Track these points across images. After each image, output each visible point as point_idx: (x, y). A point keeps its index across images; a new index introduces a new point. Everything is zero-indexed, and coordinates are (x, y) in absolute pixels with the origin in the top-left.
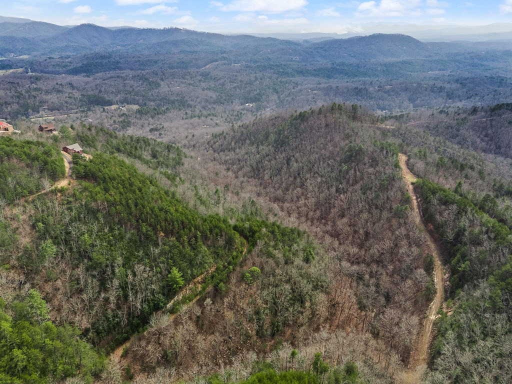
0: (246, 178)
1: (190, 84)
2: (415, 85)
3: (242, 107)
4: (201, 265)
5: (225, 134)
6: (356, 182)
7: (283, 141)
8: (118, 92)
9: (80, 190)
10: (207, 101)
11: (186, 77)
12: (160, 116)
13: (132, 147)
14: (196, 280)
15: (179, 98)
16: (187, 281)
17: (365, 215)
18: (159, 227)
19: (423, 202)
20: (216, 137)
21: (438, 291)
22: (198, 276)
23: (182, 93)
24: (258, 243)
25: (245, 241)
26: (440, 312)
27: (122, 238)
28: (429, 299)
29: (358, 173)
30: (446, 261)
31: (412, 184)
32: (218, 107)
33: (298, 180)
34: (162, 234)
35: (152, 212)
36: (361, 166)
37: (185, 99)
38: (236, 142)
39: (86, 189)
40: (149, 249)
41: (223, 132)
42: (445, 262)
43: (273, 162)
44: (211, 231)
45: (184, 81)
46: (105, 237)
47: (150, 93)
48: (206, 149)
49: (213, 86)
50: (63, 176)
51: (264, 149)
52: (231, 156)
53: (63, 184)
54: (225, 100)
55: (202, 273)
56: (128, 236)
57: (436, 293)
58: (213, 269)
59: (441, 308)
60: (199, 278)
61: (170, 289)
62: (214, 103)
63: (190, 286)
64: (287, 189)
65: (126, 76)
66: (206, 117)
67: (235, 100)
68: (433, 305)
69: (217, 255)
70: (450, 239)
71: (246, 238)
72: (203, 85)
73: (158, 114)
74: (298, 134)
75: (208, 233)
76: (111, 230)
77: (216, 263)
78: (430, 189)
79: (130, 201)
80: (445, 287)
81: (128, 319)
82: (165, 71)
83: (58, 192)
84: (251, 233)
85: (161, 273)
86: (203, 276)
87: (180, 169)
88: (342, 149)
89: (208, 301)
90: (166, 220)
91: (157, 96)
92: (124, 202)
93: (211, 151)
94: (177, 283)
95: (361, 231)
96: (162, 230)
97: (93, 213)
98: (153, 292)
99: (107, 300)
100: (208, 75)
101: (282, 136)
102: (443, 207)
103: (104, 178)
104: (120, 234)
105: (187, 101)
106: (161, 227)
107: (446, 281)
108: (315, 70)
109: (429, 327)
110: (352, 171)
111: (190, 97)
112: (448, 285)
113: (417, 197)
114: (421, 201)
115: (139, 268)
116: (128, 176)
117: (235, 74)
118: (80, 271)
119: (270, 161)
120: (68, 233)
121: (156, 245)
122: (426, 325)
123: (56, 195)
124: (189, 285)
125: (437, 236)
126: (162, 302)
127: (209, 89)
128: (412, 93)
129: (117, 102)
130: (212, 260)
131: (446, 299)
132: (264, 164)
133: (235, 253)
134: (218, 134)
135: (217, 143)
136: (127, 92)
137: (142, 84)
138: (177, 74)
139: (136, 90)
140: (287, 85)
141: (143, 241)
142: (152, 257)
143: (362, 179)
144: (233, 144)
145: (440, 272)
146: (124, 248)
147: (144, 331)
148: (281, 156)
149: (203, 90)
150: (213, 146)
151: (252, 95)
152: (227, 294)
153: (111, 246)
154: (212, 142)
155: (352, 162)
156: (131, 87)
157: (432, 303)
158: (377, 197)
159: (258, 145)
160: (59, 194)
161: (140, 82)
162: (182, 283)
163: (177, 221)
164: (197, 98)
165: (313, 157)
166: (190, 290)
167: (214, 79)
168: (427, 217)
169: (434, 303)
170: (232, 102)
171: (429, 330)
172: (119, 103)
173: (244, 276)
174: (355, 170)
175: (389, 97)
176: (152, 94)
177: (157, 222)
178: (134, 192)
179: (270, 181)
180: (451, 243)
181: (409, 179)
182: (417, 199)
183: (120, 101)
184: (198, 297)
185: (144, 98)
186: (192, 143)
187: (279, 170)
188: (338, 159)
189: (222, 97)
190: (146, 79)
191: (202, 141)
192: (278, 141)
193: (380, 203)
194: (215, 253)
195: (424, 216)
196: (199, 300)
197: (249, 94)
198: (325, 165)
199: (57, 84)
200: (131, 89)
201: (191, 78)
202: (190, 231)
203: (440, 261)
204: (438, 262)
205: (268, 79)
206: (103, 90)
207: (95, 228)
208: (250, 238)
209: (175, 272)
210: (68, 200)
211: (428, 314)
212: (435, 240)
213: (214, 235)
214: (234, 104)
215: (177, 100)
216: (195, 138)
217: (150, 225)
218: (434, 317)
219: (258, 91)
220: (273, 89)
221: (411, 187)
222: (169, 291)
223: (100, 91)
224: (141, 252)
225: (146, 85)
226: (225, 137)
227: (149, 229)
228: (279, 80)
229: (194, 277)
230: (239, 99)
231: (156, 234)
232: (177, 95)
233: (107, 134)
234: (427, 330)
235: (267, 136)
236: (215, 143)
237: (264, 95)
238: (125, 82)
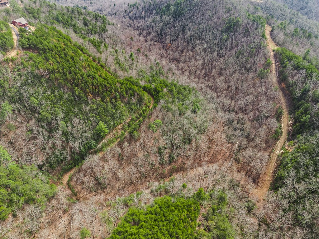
0: (153, 42)
4: (120, 118)
5: (137, 5)
6: (232, 48)
7: (180, 12)
9: (26, 59)
13: (68, 17)
14: (117, 128)
16: (110, 129)
17: (237, 75)
18: (88, 90)
19: (280, 66)
20: (131, 6)
21: (283, 134)
22: (118, 125)
24: (161, 101)
25: (151, 98)
26: (283, 148)
27: (61, 98)
28: (277, 139)
29: (234, 41)
30: (291, 111)
31: (274, 51)
33: (190, 45)
34: (91, 95)
35: (83, 78)
36: (237, 36)
38: (146, 11)
39: (31, 59)
40: (82, 106)
41: (136, 3)
42: (290, 112)
43: (172, 30)
44: (127, 92)
46: (49, 97)
48: (124, 16)
50: (12, 47)
51: (166, 18)
52: (142, 23)
53: (13, 54)
55: (121, 123)
56: (66, 96)
57: (281, 134)
58: (129, 120)
59: (284, 146)
60: (120, 127)
61: (99, 136)
63: (113, 132)
64: (182, 52)
68: (279, 143)
69: (131, 110)
70: (297, 97)
71: (152, 96)
74: (192, 7)
75: (125, 93)
76: (53, 92)
77: (131, 115)
78: (286, 56)
79: (65, 69)
80: (288, 131)
81: (71, 156)
83: (10, 61)
84: (156, 93)
85: (91, 124)
86: (122, 125)
87: (105, 35)
88: (224, 21)
89: (126, 144)
90: (93, 85)
92: (61, 70)
93: (128, 19)
94: (104, 132)
95: (233, 87)
96: (91, 93)
97: (38, 78)
98: (86, 138)
99: (54, 144)
101: (179, 8)
102: (295, 71)
103: (44, 48)
104: (59, 95)
106: (90, 90)
107: (290, 126)
109: (274, 158)
110: (230, 40)
112: (291, 129)
113: (276, 61)
114: (278, 64)
115: (76, 121)
116: (63, 46)
118: (33, 122)
119: (170, 29)
120: (21, 94)
121: (87, 103)
122: (272, 156)
123: (8, 63)
124: (112, 132)
125: (287, 92)
126: (93, 145)
130: (128, 114)
131: (289, 140)
132: (166, 31)
133: (144, 108)
134: (132, 4)
135: (132, 12)
141: (76, 101)
142: (84, 112)
143: (237, 46)
144: (143, 13)
145: (286, 120)
146: (64, 106)
147: (82, 165)
148: (179, 25)
150: (129, 14)
152: (139, 138)
153: (54, 104)
154: (128, 10)
155: (231, 32)
157: (278, 142)
158: (247, 61)
159: (161, 15)
160: (11, 63)
162: (107, 131)
163: (101, 85)
165: (202, 27)
166: (113, 134)
168: (282, 78)
169: (279, 142)
171: (274, 161)
173: (150, 127)
174: (232, 40)
177: (87, 86)
178: (68, 61)
179: (170, 44)
180: (297, 99)
181: (272, 46)
182: (275, 63)
184: (119, 140)
186: (114, 11)
187: (177, 36)
188: (220, 29)
191: (121, 9)
192: (176, 12)
193: (248, 66)
194: (130, 108)
195: (279, 77)
196: (119, 142)
198: (210, 34)
202: (111, 93)
203: (287, 111)
204: (285, 112)
207: (41, 90)
208: (155, 96)
210: (17, 68)
211: (275, 150)
212: (285, 95)
213: (129, 95)
216: (116, 7)
217: (82, 89)
218: (279, 151)
221: (272, 53)
222: (98, 137)
224: (76, 109)
226: (137, 7)
227: (81, 92)
229: (115, 126)
231: (86, 95)
233: (49, 6)
234: (273, 161)
235: (168, 7)
236: (130, 12)
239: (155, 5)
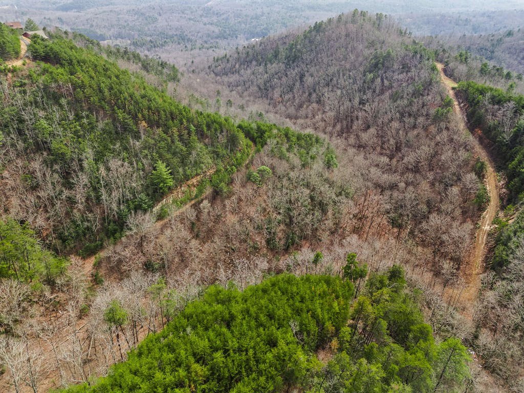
0: (252, 98)
1: (190, 19)
2: (438, 18)
3: (247, 42)
4: (197, 164)
5: (228, 57)
6: (382, 92)
7: (296, 55)
8: (112, 27)
9: (38, 72)
10: (209, 35)
11: (186, 12)
12: (156, 49)
14: (190, 182)
15: (178, 33)
16: (180, 182)
17: (395, 124)
18: (140, 115)
19: (468, 107)
20: (217, 60)
21: (492, 199)
22: (192, 178)
23: (181, 27)
24: (268, 143)
25: (250, 143)
26: (496, 221)
27: (92, 128)
28: (481, 208)
29: (385, 81)
30: (500, 167)
31: (453, 89)
32: (221, 41)
33: (314, 95)
34: (144, 123)
35: (132, 99)
36: (389, 74)
37: (185, 34)
38: (241, 64)
39: (45, 71)
40: (128, 143)
41: (226, 55)
42: (498, 169)
43: (284, 79)
44: (208, 126)
45: (184, 15)
46: (71, 126)
47: (147, 28)
48: (207, 73)
49: (216, 21)
50: (17, 55)
51: (273, 67)
52: (233, 78)
53: (18, 63)
54: (229, 35)
55: (197, 175)
56: (101, 125)
57: (489, 201)
58: (212, 171)
59: (497, 217)
60: (194, 181)
61: (156, 189)
62: (217, 38)
63: (183, 188)
64: (301, 106)
65: (121, 11)
66: (208, 49)
67: (240, 35)
68: (486, 214)
69: (216, 155)
70: (507, 141)
71: (253, 140)
72: (205, 20)
73: (155, 47)
74: (313, 47)
75: (205, 129)
76: (78, 118)
77: (216, 164)
78: (477, 90)
79: (103, 85)
80: (500, 195)
81: (102, 224)
82: (163, 6)
83: (9, 72)
84: (259, 134)
85: (143, 170)
86: (199, 178)
88: (366, 58)
89: (206, 203)
90: (149, 108)
91: (154, 31)
92: (95, 86)
93: (213, 75)
94: (164, 181)
95: (392, 142)
96: (145, 119)
97: (55, 98)
98: (133, 191)
99: (71, 201)
100: (210, 10)
101: (294, 50)
102: (496, 107)
103: (71, 60)
104: (89, 124)
105: (186, 35)
106: (143, 116)
107: (502, 189)
108: (327, 5)
109: (482, 239)
110: (379, 80)
111: (190, 32)
112: (504, 193)
113: (459, 102)
114: (464, 105)
115: (114, 163)
117: (239, 9)
118: (36, 165)
119: (280, 78)
120: (21, 121)
121: (137, 137)
122: (478, 235)
123: (6, 75)
124: (181, 187)
125: (486, 141)
126: (145, 203)
127: (211, 24)
128: (435, 26)
129: (110, 37)
130: (210, 161)
131: (503, 208)
132: (273, 83)
133: (239, 155)
134: (220, 57)
135: (219, 67)
136: (121, 26)
137: (138, 19)
138: (176, 9)
139: (131, 25)
140: (297, 19)
141: (120, 132)
142: (132, 152)
143: (391, 87)
144: (237, 66)
145: (493, 179)
146: (96, 141)
147: (121, 236)
148: (294, 72)
149: (205, 24)
150: (215, 71)
151: (258, 30)
152: (230, 194)
153: (79, 137)
154: (213, 66)
155: (379, 69)
156: (125, 21)
157: (485, 213)
158: (411, 104)
159: (266, 65)
160: (10, 75)
161: (136, 17)
162: (171, 183)
163: (164, 111)
164: (198, 33)
165: (332, 70)
166: (183, 193)
167: (217, 14)
168: (474, 122)
169: (487, 212)
170: (236, 37)
171: (483, 242)
172: (112, 38)
173: (250, 175)
174: (382, 80)
176: (149, 29)
177: (138, 110)
178: (110, 77)
179: (280, 99)
180: (507, 145)
181: (449, 84)
182: (459, 104)
183: (113, 35)
184: (193, 202)
185: (140, 33)
186: (191, 69)
187: (291, 89)
188: (362, 69)
189: (225, 32)
190: (142, 14)
191: (202, 66)
192: (289, 56)
193: (415, 109)
194: (214, 152)
195: (469, 122)
196: (194, 204)
197: (256, 28)
198: (345, 77)
199: (45, 18)
200: (126, 24)
201: (192, 13)
202: (182, 123)
203: (492, 167)
204: (490, 170)
205: (276, 14)
206: (94, 24)
207: (57, 116)
208: (257, 140)
209: (162, 167)
210: (21, 82)
211: (480, 224)
212: (485, 147)
213: (213, 130)
214: (239, 38)
215: (176, 35)
216: (195, 64)
217: (129, 113)
218: (489, 227)
219: (265, 26)
220: (282, 23)
221: (451, 92)
222: (155, 191)
223: (92, 26)
224: (118, 145)
225: (143, 20)
226: (228, 60)
227: (127, 116)
228: (288, 14)
229: (187, 178)
230: (244, 34)
231: (137, 124)
232: (176, 29)
234: (480, 242)
235: (276, 55)
236: (216, 67)
237: (271, 29)
238: (119, 16)
239: (255, 55)
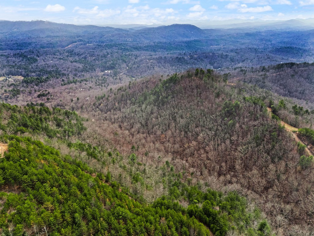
1: (60, 59)
2: (211, 54)
3: (103, 73)
5: (106, 96)
8: (4, 67)
9: (1, 208)
10: (76, 70)
11: (56, 53)
12: (42, 84)
15: (54, 69)
20: (99, 99)
23: (55, 65)
25: (208, 229)
31: (294, 132)
32: (85, 74)
37: (59, 70)
38: (119, 102)
39: (10, 205)
45: (55, 56)
47: (30, 67)
48: (93, 109)
49: (78, 59)
52: (119, 115)
54: (90, 69)
62: (82, 71)
65: (9, 54)
66: (80, 82)
67: (96, 68)
72: (71, 59)
73: (41, 82)
74: (175, 95)
82: (39, 50)
91: (37, 68)
92: (68, 217)
93: (99, 112)
100: (72, 51)
105: (60, 71)
108: (145, 47)
110: (237, 124)
111: (62, 68)
113: (305, 144)
117: (92, 50)
127: (76, 62)
129: (3, 74)
132: (152, 121)
134: (100, 96)
135: (102, 104)
136: (11, 67)
137: (22, 60)
138: (49, 52)
139: (18, 64)
140: (130, 57)
149: (72, 62)
150: (99, 107)
151: (108, 65)
154: (97, 103)
156: (13, 62)
159: (139, 104)
161: (21, 59)
164: (68, 68)
167: (78, 54)
170: (95, 70)
172: (5, 75)
174: (239, 123)
175: (198, 62)
176: (32, 67)
179: (163, 135)
181: (289, 128)
182: (307, 146)
183: (6, 73)
185: (26, 70)
186: (79, 105)
187: (168, 126)
189: (87, 67)
190: (25, 56)
192: (158, 101)
197: (106, 64)
198: (208, 119)
200: (14, 64)
201: (60, 54)
205: (116, 53)
214: (96, 71)
215: (53, 71)
216: (80, 101)
219: (112, 62)
220: (122, 60)
225: (26, 60)
228: (124, 53)
230: (99, 68)
232: (52, 66)
235: (145, 97)
236: (100, 105)
237: (117, 64)
238: (8, 59)
239: (128, 96)
